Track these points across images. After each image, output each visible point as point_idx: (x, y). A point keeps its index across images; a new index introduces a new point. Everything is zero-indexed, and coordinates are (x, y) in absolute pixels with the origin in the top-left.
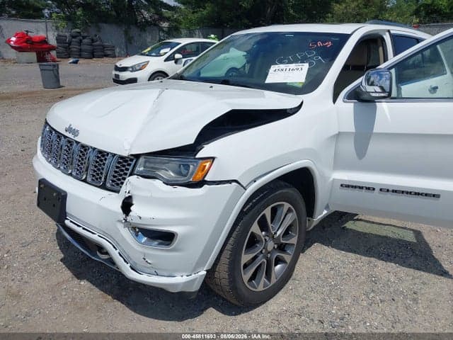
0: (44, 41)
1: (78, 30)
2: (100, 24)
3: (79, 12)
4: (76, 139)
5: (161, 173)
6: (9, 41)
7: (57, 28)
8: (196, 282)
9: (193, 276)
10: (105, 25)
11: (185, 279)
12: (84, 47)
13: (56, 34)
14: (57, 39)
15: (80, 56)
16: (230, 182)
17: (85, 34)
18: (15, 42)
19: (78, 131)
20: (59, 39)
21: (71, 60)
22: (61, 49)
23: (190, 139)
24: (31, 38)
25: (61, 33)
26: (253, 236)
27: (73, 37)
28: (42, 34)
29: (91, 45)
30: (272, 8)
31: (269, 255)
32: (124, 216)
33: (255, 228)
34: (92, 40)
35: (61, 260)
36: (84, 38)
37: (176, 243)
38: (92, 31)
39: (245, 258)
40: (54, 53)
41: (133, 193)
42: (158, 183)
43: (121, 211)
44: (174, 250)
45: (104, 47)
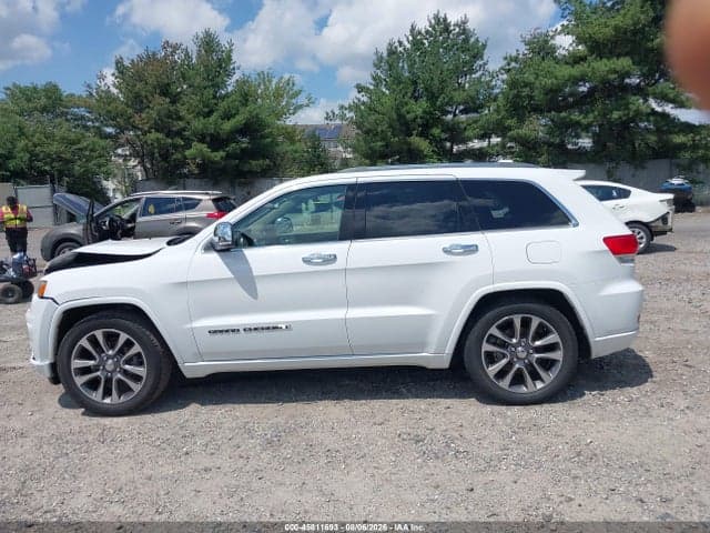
33: (84, 344)
39: (75, 364)
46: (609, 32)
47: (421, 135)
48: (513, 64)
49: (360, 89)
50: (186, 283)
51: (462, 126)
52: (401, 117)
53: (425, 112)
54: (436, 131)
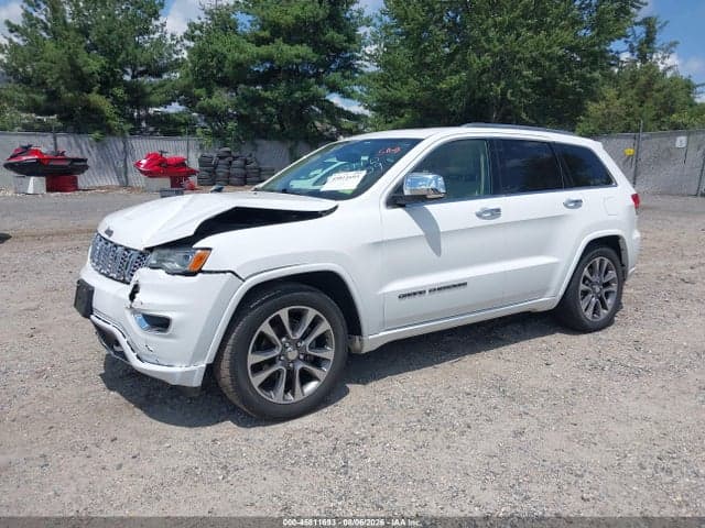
0: (181, 164)
1: (227, 149)
2: (258, 142)
3: (232, 125)
4: (111, 239)
5: (166, 265)
6: (139, 164)
7: (201, 147)
8: (196, 376)
9: (192, 368)
10: (264, 142)
11: (184, 369)
12: (234, 171)
13: (199, 155)
14: (200, 161)
15: (228, 183)
16: (224, 272)
17: (238, 154)
18: (146, 166)
19: (112, 232)
20: (202, 162)
21: (214, 188)
22: (205, 174)
23: (190, 231)
24: (165, 160)
25: (206, 154)
26: (262, 336)
27: (221, 158)
28: (182, 155)
29: (244, 168)
30: (498, 110)
31: (291, 365)
32: (130, 302)
33: (266, 328)
34: (246, 162)
35: (100, 375)
36: (235, 158)
37: (171, 329)
38: (246, 151)
39: (253, 359)
40: (193, 179)
41: (141, 282)
42: (161, 272)
43: (128, 298)
44: (170, 336)
45: (260, 170)
46: (290, 19)
47: (100, 92)
48: (197, 32)
49: (13, 29)
50: (382, 242)
51: (149, 89)
52: (75, 68)
53: (103, 67)
54: (119, 92)
